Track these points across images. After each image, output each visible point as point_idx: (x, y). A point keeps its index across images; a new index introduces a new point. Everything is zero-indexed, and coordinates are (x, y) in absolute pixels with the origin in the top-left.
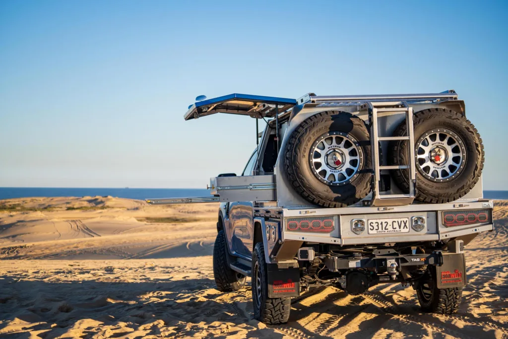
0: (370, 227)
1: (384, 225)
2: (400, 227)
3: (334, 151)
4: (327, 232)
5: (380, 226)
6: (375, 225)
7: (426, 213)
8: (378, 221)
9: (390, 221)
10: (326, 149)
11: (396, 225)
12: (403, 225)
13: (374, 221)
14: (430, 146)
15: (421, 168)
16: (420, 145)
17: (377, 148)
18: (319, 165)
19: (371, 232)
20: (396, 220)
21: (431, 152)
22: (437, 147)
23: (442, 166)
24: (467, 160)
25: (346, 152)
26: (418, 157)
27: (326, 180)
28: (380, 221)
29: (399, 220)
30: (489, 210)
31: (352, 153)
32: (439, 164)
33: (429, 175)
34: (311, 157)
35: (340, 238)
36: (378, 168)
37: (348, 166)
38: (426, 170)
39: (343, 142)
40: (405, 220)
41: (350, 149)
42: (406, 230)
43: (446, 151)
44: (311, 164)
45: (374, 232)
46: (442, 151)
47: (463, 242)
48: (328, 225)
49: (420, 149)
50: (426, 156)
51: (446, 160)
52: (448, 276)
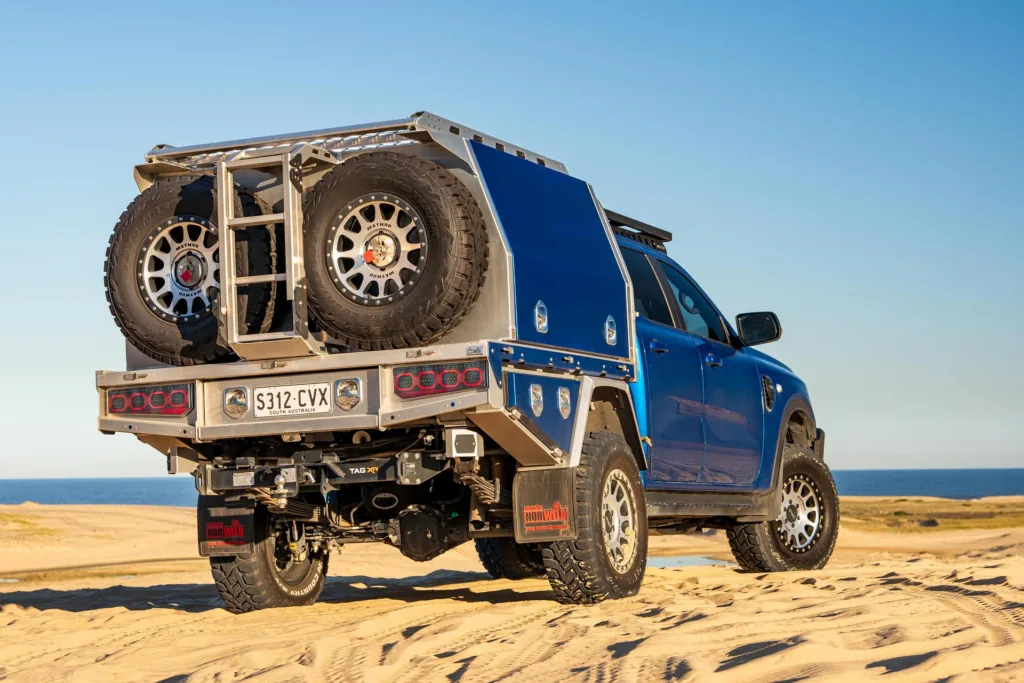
0: (257, 403)
1: (284, 398)
2: (313, 401)
3: (190, 253)
4: (178, 414)
5: (276, 400)
6: (266, 399)
7: (365, 372)
8: (271, 390)
9: (294, 390)
10: (174, 252)
11: (305, 398)
12: (318, 397)
13: (265, 391)
14: (364, 233)
15: (343, 277)
16: (341, 231)
17: (227, 243)
18: (158, 283)
19: (259, 413)
20: (305, 387)
21: (367, 244)
22: (381, 233)
23: (388, 271)
24: (429, 258)
25: (208, 254)
26: (336, 255)
27: (169, 311)
28: (275, 391)
29: (312, 388)
30: (482, 362)
31: (216, 256)
32: (383, 269)
33: (360, 293)
34: (139, 268)
35: (194, 425)
36: (231, 281)
37: (210, 281)
38: (357, 280)
39: (202, 237)
40: (322, 386)
41: (214, 248)
42: (325, 408)
43: (396, 240)
44: (140, 281)
45: (265, 413)
46: (389, 241)
47: (475, 434)
48: (178, 400)
49: (343, 237)
50: (357, 253)
51: (396, 259)
52: (540, 515)
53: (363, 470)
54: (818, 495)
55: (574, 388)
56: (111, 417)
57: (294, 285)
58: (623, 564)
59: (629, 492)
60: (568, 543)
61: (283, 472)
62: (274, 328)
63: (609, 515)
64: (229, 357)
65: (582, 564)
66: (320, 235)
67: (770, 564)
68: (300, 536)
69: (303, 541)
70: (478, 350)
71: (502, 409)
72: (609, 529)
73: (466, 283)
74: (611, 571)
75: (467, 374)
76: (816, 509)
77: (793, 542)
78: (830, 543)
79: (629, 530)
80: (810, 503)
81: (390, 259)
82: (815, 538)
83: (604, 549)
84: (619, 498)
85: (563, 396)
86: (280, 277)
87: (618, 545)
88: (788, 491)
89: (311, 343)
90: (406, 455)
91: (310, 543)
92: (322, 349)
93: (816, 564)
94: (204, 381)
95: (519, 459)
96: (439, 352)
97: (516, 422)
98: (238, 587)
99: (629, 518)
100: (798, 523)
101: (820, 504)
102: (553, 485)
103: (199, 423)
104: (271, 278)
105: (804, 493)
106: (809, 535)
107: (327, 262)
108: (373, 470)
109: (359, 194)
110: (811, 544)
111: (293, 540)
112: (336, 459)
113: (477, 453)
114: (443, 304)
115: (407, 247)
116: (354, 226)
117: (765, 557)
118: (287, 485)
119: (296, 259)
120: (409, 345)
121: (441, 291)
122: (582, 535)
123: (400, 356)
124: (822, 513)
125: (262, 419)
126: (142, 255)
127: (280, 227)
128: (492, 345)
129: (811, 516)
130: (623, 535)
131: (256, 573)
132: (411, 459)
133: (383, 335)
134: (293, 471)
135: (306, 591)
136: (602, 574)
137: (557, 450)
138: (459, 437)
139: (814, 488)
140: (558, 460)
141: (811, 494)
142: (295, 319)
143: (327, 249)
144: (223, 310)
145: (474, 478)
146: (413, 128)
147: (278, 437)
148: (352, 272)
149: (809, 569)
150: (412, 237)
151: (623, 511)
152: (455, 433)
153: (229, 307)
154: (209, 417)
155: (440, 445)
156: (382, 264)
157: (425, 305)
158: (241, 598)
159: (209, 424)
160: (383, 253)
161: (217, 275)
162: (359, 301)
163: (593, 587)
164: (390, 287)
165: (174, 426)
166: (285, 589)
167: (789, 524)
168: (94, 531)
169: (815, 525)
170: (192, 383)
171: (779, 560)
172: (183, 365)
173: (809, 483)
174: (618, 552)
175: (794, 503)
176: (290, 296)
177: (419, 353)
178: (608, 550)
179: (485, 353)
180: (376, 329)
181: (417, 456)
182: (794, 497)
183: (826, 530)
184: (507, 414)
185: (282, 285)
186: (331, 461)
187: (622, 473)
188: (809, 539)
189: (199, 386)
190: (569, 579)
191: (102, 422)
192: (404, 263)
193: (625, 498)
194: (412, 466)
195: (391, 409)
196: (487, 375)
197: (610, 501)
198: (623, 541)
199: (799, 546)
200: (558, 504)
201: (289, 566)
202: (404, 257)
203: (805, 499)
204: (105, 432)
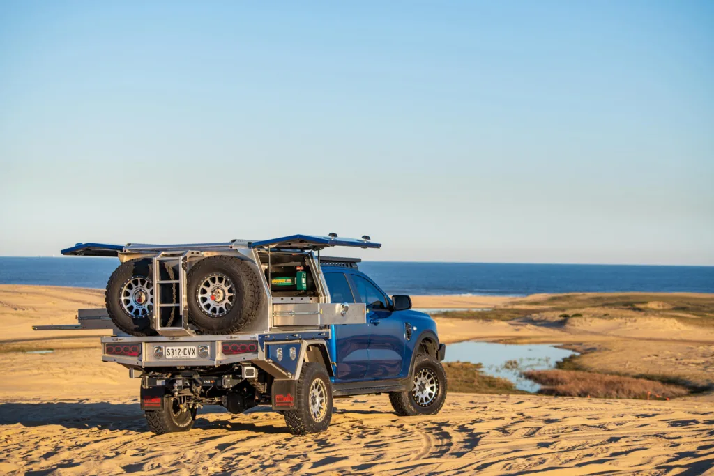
0: (167, 353)
1: (178, 351)
2: (189, 353)
3: (141, 290)
4: (134, 356)
5: (175, 352)
6: (171, 351)
7: (209, 343)
8: (173, 348)
9: (182, 348)
10: (134, 289)
11: (187, 352)
12: (192, 352)
13: (170, 348)
14: (211, 287)
15: (202, 305)
16: (202, 286)
17: (157, 289)
18: (127, 302)
19: (168, 357)
20: (187, 347)
21: (212, 292)
22: (218, 288)
23: (220, 303)
24: (236, 300)
25: (148, 291)
26: (200, 296)
27: (132, 314)
28: (174, 348)
29: (189, 348)
30: (256, 342)
31: (152, 293)
32: (218, 302)
33: (209, 312)
34: (120, 296)
35: (141, 360)
36: (157, 305)
37: (149, 302)
38: (208, 306)
39: (146, 284)
40: (193, 348)
41: (151, 289)
42: (194, 357)
43: (224, 291)
44: (120, 301)
45: (170, 357)
46: (221, 292)
47: (254, 368)
48: (135, 350)
49: (203, 289)
50: (208, 295)
51: (224, 299)
52: (282, 399)
53: (209, 382)
54: (435, 378)
55: (298, 347)
56: (106, 355)
57: (183, 309)
58: (319, 419)
59: (324, 388)
60: (294, 411)
61: (177, 382)
62: (173, 325)
63: (314, 398)
64: (155, 333)
65: (300, 419)
66: (193, 288)
67: (409, 412)
68: (184, 401)
69: (185, 404)
70: (254, 338)
71: (265, 359)
72: (314, 403)
73: (251, 310)
74: (312, 422)
75: (251, 347)
76: (434, 385)
77: (422, 401)
78: (441, 401)
79: (324, 403)
80: (432, 382)
81: (221, 298)
82: (433, 399)
83: (309, 413)
84: (319, 390)
85: (292, 352)
86: (177, 305)
87: (318, 410)
88: (420, 377)
89: (189, 331)
90: (226, 376)
91: (188, 405)
92: (194, 333)
93: (433, 411)
94: (146, 342)
95: (274, 376)
96: (239, 337)
97: (271, 364)
98: (157, 424)
99: (324, 398)
100: (424, 392)
101: (437, 382)
102: (288, 386)
103: (143, 360)
104: (173, 305)
105: (429, 377)
106: (431, 397)
107: (196, 299)
108: (212, 381)
109: (210, 273)
110: (431, 402)
111: (181, 403)
112: (199, 376)
113: (255, 375)
114: (241, 319)
115: (228, 294)
116: (207, 284)
117: (406, 408)
118: (178, 387)
119: (184, 296)
120: (228, 334)
121: (241, 314)
122: (299, 407)
123: (224, 338)
124: (438, 387)
125: (169, 359)
126: (121, 290)
127: (178, 285)
128: (259, 336)
129: (432, 389)
130: (320, 406)
131: (165, 417)
132: (228, 378)
133: (217, 330)
134: (181, 381)
135: (186, 424)
136: (308, 423)
137: (289, 373)
138: (247, 370)
139: (434, 375)
140: (290, 377)
141: (432, 378)
142: (183, 322)
143: (196, 293)
144: (154, 317)
145: (255, 384)
146: (231, 247)
147: (175, 367)
148: (206, 303)
149: (429, 414)
150: (230, 291)
151: (321, 396)
152: (246, 368)
153: (157, 315)
154: (147, 356)
155: (240, 371)
156: (218, 300)
157: (234, 319)
158: (158, 428)
159: (147, 360)
160: (218, 296)
161: (152, 300)
162: (209, 315)
163: (304, 428)
164: (221, 310)
165: (133, 360)
166: (177, 424)
167: (420, 393)
168: (16, 309)
169: (434, 393)
170: (141, 343)
171: (413, 410)
172: (137, 336)
173: (431, 373)
174: (318, 413)
175: (423, 382)
176: (181, 313)
177: (231, 338)
178: (312, 413)
179: (257, 339)
180: (215, 327)
181: (231, 376)
182: (423, 379)
183: (439, 395)
184: (267, 361)
185: (178, 309)
186: (196, 377)
187: (320, 380)
188: (430, 399)
189: (143, 344)
190: (294, 424)
191: (103, 357)
192: (227, 301)
193: (322, 390)
194: (229, 380)
195: (220, 358)
196: (257, 347)
197: (314, 392)
198: (320, 408)
199: (425, 403)
200: (290, 394)
201: (179, 413)
202: (227, 298)
203: (429, 380)
204: (104, 361)
